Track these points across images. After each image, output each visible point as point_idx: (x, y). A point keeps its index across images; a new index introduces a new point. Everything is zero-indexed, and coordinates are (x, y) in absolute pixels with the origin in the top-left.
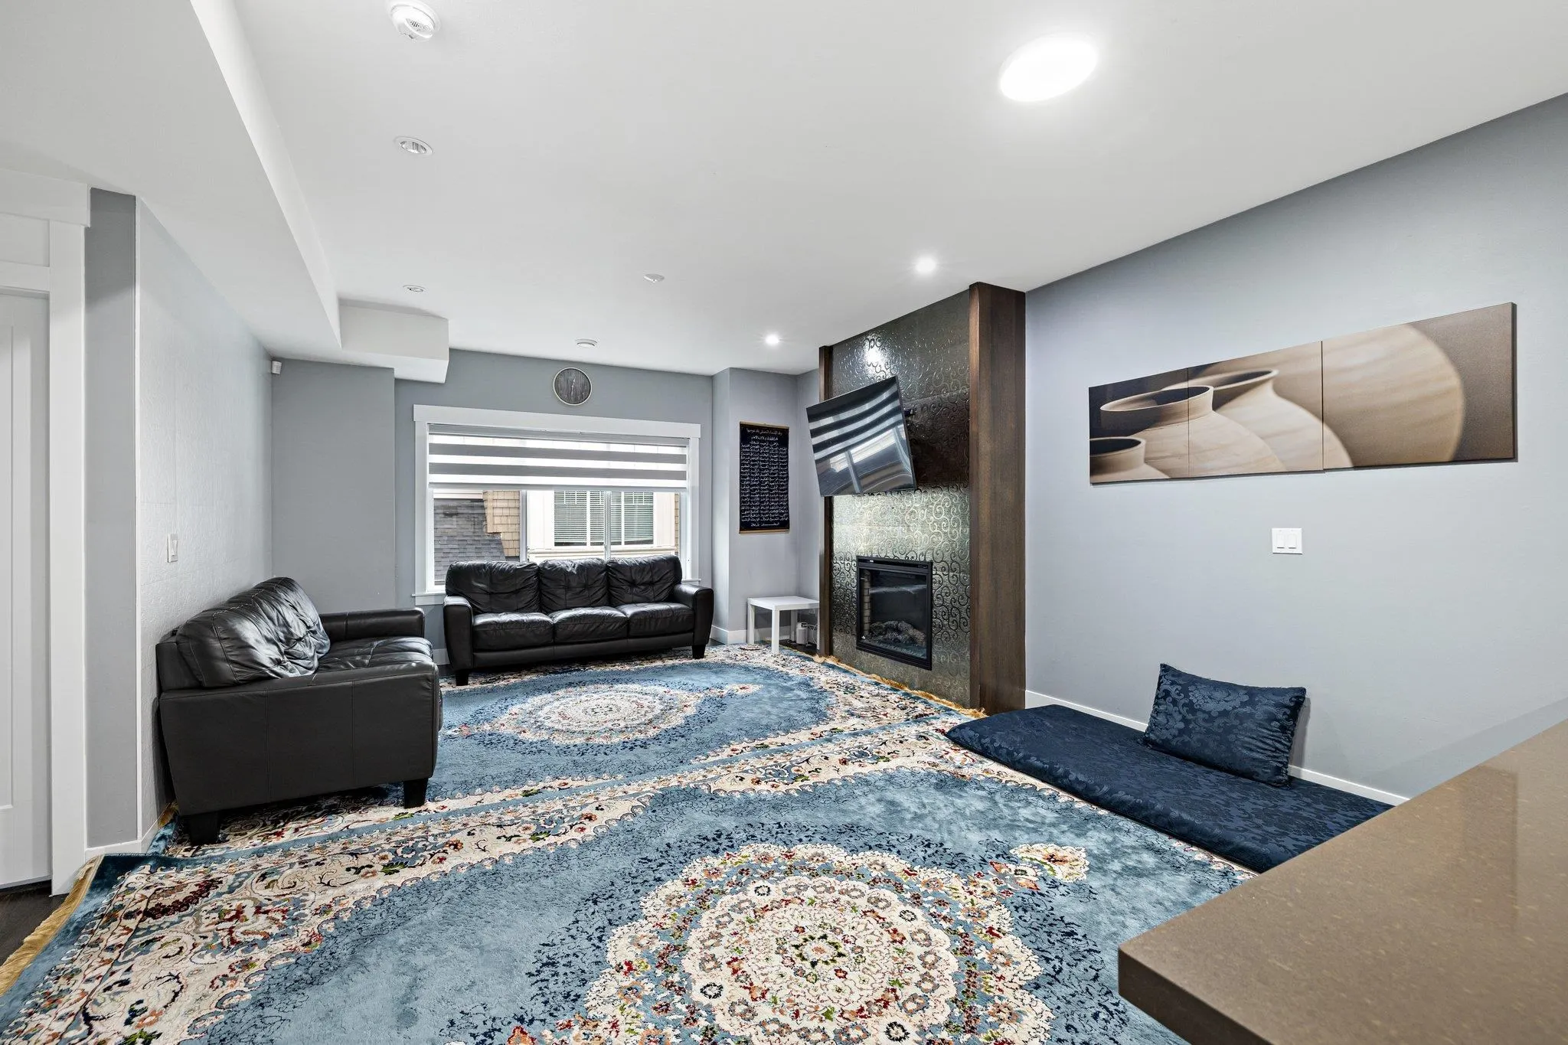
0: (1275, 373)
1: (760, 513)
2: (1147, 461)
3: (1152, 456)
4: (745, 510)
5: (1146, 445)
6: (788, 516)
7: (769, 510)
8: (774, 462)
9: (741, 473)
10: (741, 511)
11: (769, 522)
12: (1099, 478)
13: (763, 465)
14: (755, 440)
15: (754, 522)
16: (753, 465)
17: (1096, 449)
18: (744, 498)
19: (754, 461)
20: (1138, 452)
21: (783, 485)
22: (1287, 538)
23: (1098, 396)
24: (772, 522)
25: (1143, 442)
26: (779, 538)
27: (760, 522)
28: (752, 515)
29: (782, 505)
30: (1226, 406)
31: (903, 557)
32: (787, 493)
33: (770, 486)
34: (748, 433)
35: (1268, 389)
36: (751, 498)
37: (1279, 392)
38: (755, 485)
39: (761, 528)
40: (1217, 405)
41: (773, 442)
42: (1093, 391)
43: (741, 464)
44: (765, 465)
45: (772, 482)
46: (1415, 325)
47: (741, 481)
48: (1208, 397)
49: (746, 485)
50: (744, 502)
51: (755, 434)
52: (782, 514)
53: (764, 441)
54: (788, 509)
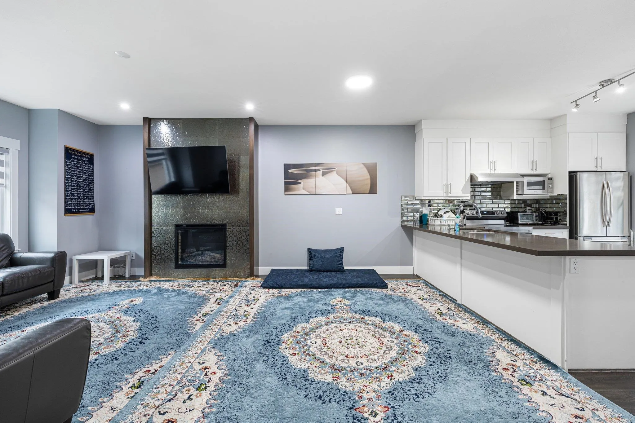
0: (336, 169)
1: (77, 203)
2: (303, 189)
3: (305, 187)
4: (68, 201)
5: (303, 184)
6: (94, 205)
7: (84, 202)
8: (86, 173)
9: (65, 177)
10: (65, 202)
11: (83, 209)
12: (287, 193)
13: (79, 175)
14: (74, 158)
15: (74, 209)
16: (73, 174)
17: (286, 184)
18: (68, 194)
19: (74, 171)
20: (301, 186)
21: (91, 187)
22: (339, 211)
23: (287, 167)
24: (85, 209)
25: (302, 183)
26: (88, 218)
27: (78, 209)
28: (73, 204)
29: (91, 199)
30: (325, 175)
31: (209, 223)
32: (93, 192)
33: (83, 187)
34: (69, 153)
35: (335, 173)
36: (72, 194)
37: (337, 173)
38: (74, 186)
39: (78, 212)
40: (323, 175)
41: (85, 161)
42: (285, 165)
43: (66, 172)
44: (80, 175)
45: (85, 185)
46: (363, 164)
47: (65, 183)
48: (321, 172)
49: (69, 186)
50: (67, 196)
51: (74, 154)
52: (90, 204)
53: (79, 160)
54: (94, 201)
